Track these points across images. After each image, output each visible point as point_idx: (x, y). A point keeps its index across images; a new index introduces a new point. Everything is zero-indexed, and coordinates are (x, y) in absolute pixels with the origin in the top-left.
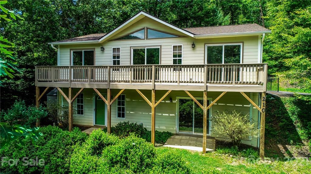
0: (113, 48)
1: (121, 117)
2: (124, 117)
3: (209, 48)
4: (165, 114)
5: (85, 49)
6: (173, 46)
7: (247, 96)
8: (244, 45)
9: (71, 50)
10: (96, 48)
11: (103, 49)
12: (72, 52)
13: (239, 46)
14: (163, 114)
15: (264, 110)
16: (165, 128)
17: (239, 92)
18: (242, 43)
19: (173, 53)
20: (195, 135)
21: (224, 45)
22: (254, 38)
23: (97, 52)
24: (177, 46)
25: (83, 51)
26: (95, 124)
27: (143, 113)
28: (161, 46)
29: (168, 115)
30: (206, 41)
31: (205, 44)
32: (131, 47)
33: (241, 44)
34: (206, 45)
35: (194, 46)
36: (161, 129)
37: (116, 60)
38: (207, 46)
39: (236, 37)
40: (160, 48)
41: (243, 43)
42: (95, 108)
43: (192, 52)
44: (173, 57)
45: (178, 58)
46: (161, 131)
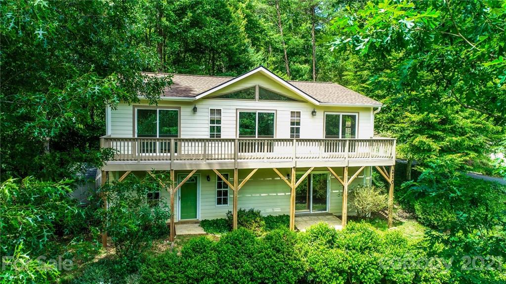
0: (211, 109)
1: (221, 204)
2: (227, 204)
3: (327, 116)
5: (161, 107)
6: (291, 112)
8: (359, 115)
9: (134, 106)
10: (182, 106)
12: (136, 110)
13: (355, 116)
14: (279, 194)
19: (291, 119)
20: (313, 214)
21: (341, 114)
22: (367, 109)
23: (185, 113)
24: (295, 112)
25: (158, 110)
26: (180, 219)
28: (276, 110)
29: (283, 194)
31: (324, 112)
32: (237, 109)
33: (357, 114)
35: (314, 113)
36: (276, 213)
37: (214, 126)
40: (274, 112)
41: (359, 113)
42: (180, 195)
44: (290, 125)
45: (295, 126)
46: (274, 215)
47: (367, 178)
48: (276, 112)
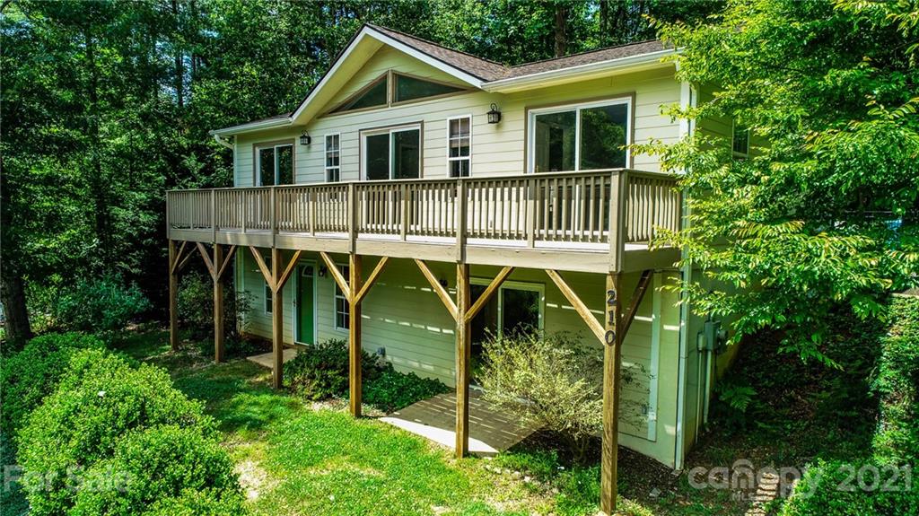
0: (327, 138)
3: (540, 119)
4: (418, 324)
5: (278, 142)
6: (451, 121)
7: (564, 284)
8: (637, 104)
9: (255, 146)
10: (296, 138)
11: (308, 141)
12: (258, 150)
13: (624, 107)
14: (429, 328)
15: (610, 337)
16: (432, 368)
17: (544, 270)
18: (630, 98)
19: (451, 142)
21: (578, 108)
23: (299, 148)
24: (458, 120)
25: (275, 147)
26: (296, 341)
27: (387, 320)
28: (422, 123)
29: (438, 330)
30: (530, 99)
31: (526, 109)
32: (360, 131)
33: (628, 101)
34: (529, 111)
36: (424, 371)
38: (533, 114)
39: (612, 77)
40: (419, 128)
41: (634, 95)
42: (295, 297)
43: (493, 138)
44: (448, 155)
45: (460, 158)
46: (423, 376)
47: (666, 327)
48: (422, 127)
